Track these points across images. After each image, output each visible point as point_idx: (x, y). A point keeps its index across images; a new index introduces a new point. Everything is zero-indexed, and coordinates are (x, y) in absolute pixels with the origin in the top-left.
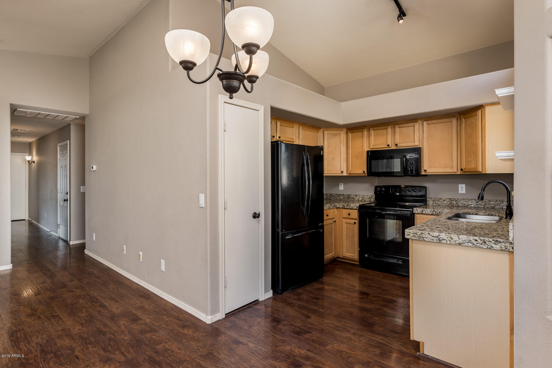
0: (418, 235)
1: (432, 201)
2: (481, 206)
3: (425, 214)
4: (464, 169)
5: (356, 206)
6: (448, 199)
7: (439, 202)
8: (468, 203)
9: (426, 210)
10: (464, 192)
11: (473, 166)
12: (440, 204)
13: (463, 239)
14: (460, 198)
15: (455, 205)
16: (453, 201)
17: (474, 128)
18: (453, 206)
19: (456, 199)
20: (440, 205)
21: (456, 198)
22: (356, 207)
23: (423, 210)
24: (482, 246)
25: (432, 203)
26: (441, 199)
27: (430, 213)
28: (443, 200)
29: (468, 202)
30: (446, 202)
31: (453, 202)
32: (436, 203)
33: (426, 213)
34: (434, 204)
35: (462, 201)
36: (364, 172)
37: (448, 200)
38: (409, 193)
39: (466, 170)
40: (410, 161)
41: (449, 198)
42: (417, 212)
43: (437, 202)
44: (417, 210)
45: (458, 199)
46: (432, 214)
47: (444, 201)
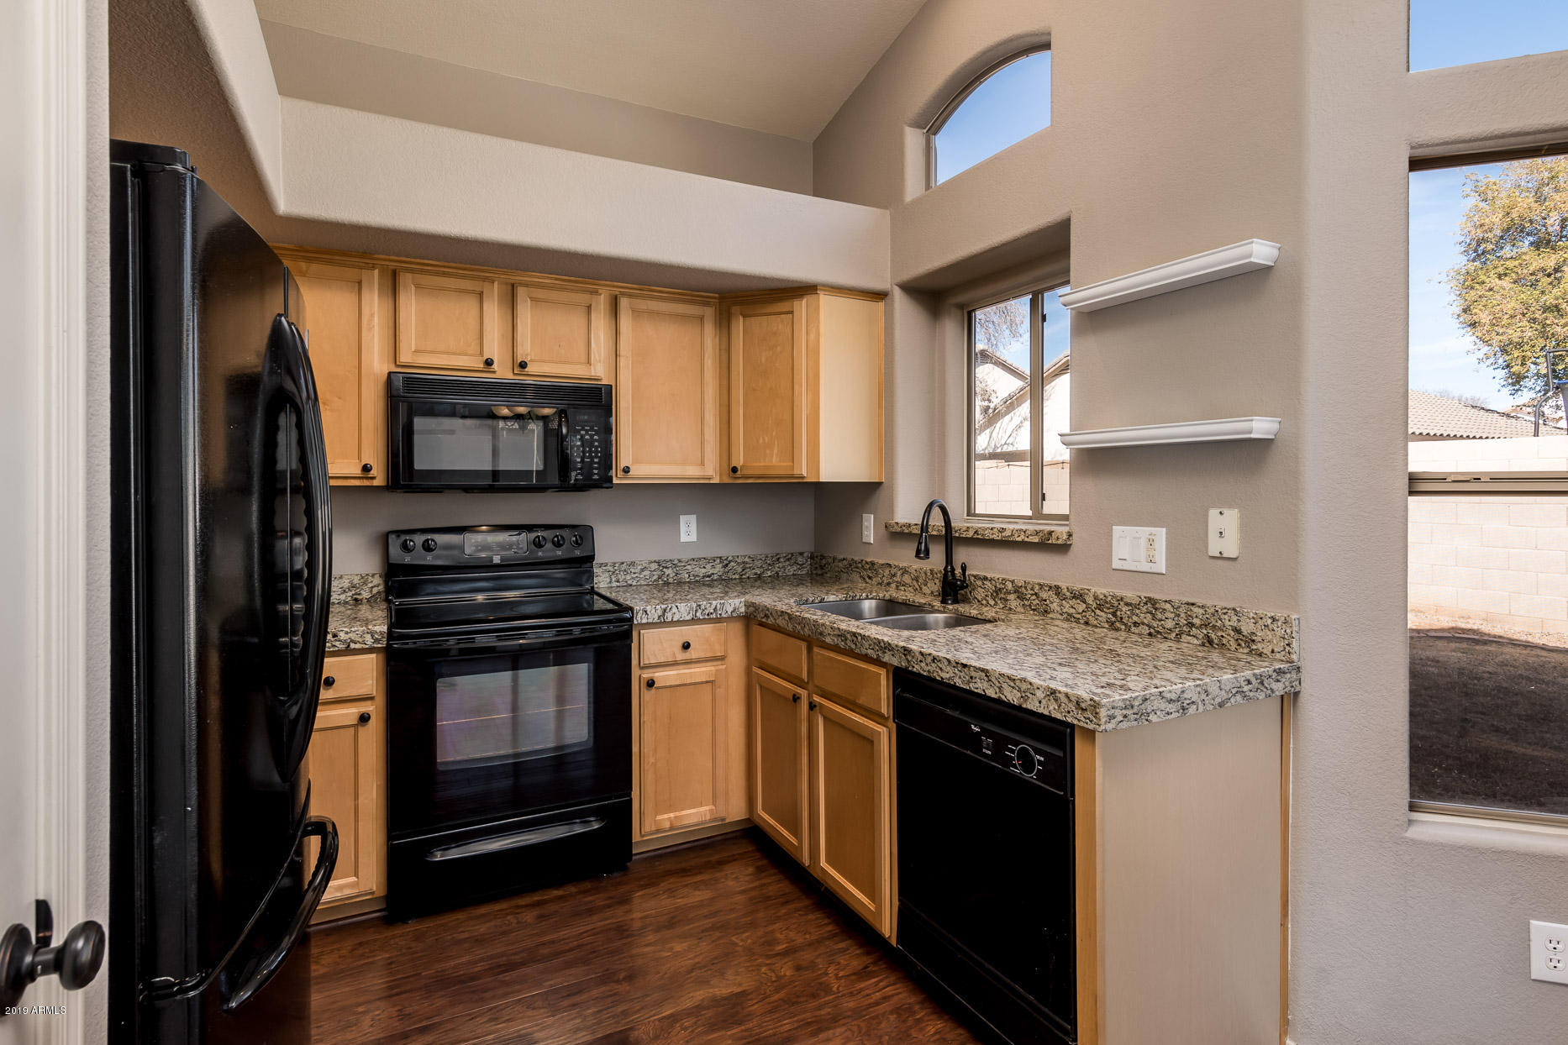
0: (1135, 710)
1: (607, 574)
2: (734, 577)
3: (673, 623)
4: (742, 467)
5: (372, 634)
6: (655, 562)
7: (628, 577)
8: (703, 571)
9: (674, 610)
10: (693, 538)
11: (774, 461)
12: (630, 582)
13: (1228, 688)
14: (685, 556)
15: (671, 580)
16: (666, 567)
17: (779, 348)
18: (667, 583)
19: (676, 562)
20: (631, 585)
21: (675, 556)
22: (369, 640)
23: (665, 610)
24: (1257, 694)
25: (608, 580)
26: (633, 564)
27: (688, 618)
28: (639, 567)
29: (704, 567)
30: (646, 573)
31: (667, 572)
32: (618, 581)
33: (675, 619)
34: (615, 584)
35: (689, 567)
36: (366, 469)
37: (654, 566)
38: (540, 554)
39: (746, 472)
40: (583, 432)
41: (657, 559)
42: (644, 621)
43: (621, 577)
44: (647, 614)
45: (680, 561)
46: (694, 621)
47: (642, 570)
